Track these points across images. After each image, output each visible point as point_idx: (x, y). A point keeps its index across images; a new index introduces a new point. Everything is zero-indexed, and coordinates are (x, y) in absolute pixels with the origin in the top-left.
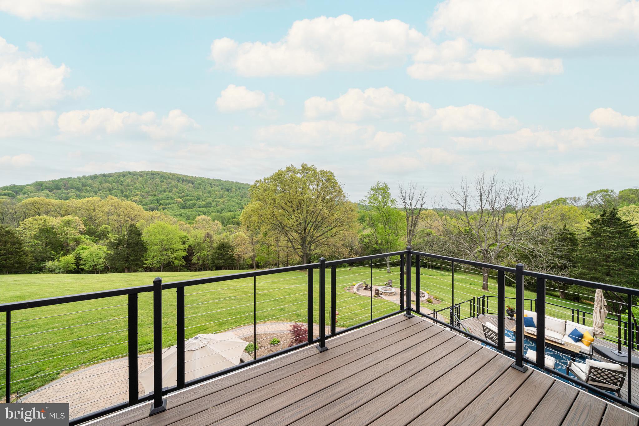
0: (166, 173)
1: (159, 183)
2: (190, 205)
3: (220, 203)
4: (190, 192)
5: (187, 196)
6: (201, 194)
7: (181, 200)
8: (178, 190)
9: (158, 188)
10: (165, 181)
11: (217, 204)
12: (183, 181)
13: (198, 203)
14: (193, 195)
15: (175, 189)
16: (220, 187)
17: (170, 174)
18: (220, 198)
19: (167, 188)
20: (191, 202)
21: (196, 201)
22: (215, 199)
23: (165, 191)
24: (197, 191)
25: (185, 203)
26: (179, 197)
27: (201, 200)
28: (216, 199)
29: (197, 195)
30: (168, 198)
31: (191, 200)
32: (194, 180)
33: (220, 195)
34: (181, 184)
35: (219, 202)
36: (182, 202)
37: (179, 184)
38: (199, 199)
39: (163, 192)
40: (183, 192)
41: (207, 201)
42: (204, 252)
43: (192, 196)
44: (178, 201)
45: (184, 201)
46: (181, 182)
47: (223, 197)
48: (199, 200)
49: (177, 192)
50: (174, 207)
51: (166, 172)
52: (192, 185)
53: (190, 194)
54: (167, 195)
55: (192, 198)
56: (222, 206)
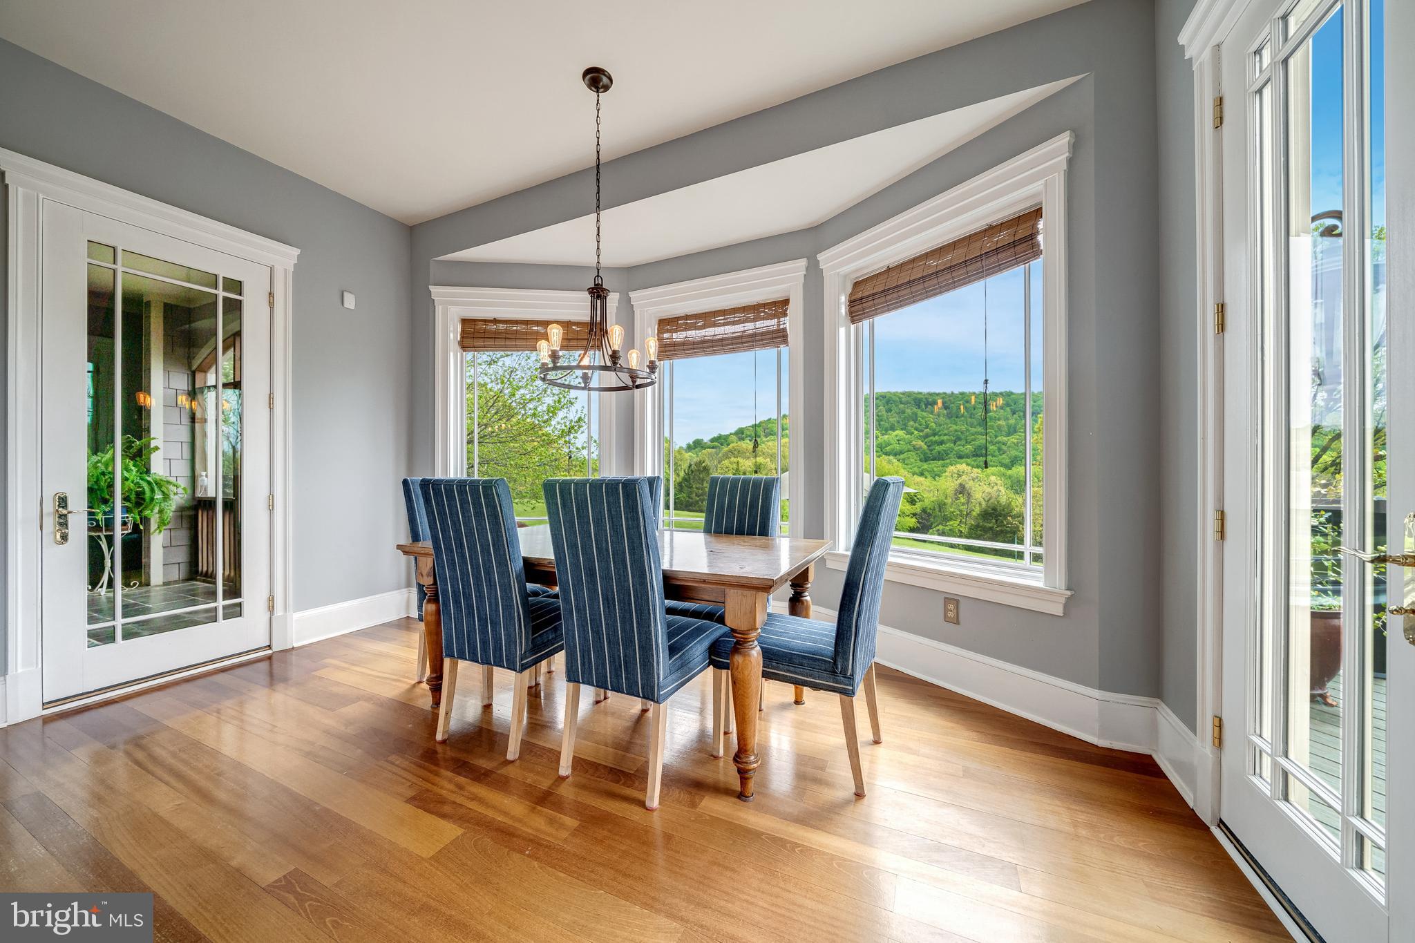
0: (895, 394)
1: (884, 413)
2: (939, 452)
3: (1009, 447)
4: (940, 425)
5: (934, 435)
6: (963, 428)
7: (923, 444)
8: (917, 425)
9: (882, 423)
10: (894, 408)
11: (999, 449)
12: (926, 406)
13: (956, 448)
14: (946, 432)
15: (912, 423)
16: (1008, 409)
17: (903, 394)
18: (1009, 434)
19: (898, 422)
20: (943, 447)
21: (952, 445)
22: (996, 437)
23: (893, 429)
24: (956, 424)
25: (931, 450)
26: (920, 438)
27: (963, 442)
28: (999, 438)
29: (956, 431)
30: (898, 440)
31: (942, 443)
32: (950, 400)
33: (1009, 426)
34: (923, 411)
35: (1005, 444)
36: (925, 447)
37: (919, 412)
38: (959, 439)
39: (891, 430)
40: (927, 427)
41: (977, 443)
42: (951, 523)
43: (945, 435)
44: (917, 446)
45: (928, 446)
46: (924, 407)
47: (1015, 431)
48: (958, 443)
49: (916, 429)
50: (909, 458)
51: (897, 392)
52: (945, 412)
53: (939, 431)
54: (896, 436)
55: (945, 438)
56: (1014, 453)
